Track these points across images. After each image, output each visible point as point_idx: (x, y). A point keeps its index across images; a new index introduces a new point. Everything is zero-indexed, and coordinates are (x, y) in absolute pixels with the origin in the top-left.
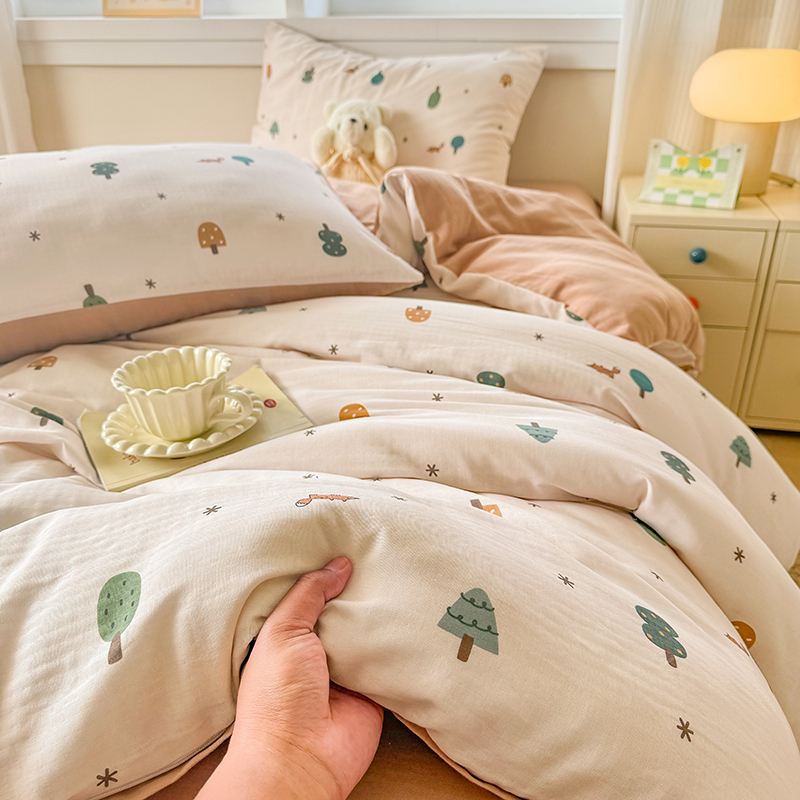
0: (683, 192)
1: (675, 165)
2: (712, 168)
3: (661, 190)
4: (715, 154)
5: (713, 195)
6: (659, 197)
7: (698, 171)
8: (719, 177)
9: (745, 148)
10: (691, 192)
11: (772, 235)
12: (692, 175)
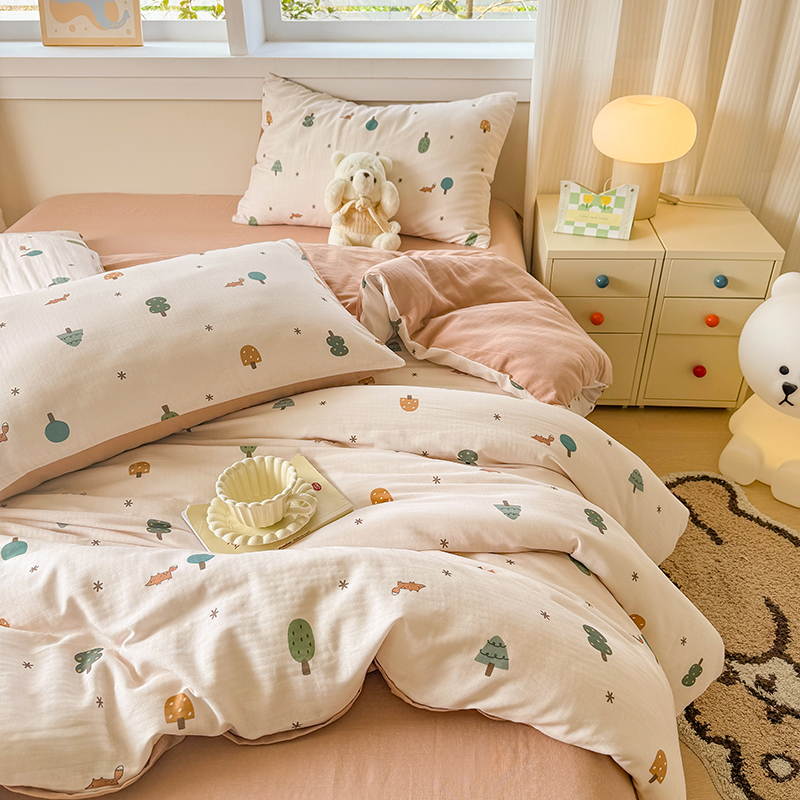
0: (589, 225)
1: (581, 202)
2: (612, 205)
3: (572, 223)
4: (614, 193)
5: (612, 228)
6: (569, 230)
7: (601, 207)
8: (617, 211)
9: (637, 188)
10: (595, 226)
11: (659, 263)
12: (596, 209)
